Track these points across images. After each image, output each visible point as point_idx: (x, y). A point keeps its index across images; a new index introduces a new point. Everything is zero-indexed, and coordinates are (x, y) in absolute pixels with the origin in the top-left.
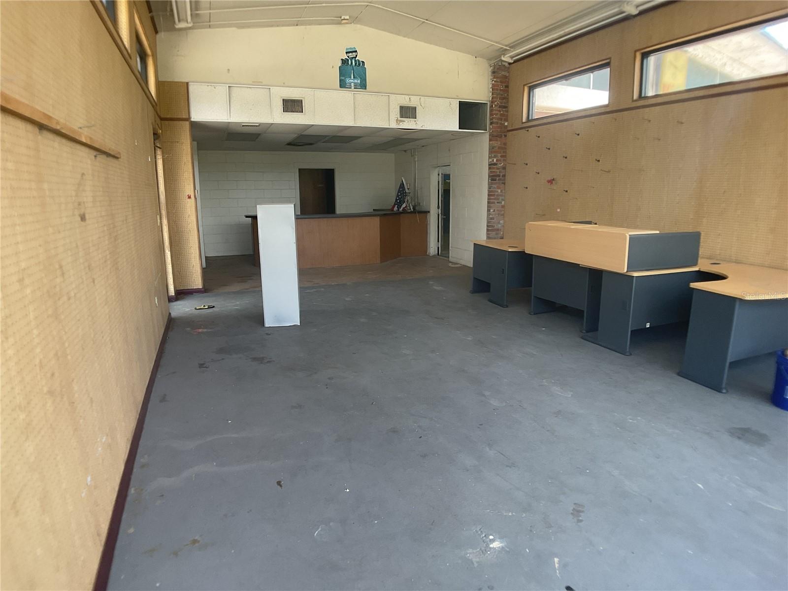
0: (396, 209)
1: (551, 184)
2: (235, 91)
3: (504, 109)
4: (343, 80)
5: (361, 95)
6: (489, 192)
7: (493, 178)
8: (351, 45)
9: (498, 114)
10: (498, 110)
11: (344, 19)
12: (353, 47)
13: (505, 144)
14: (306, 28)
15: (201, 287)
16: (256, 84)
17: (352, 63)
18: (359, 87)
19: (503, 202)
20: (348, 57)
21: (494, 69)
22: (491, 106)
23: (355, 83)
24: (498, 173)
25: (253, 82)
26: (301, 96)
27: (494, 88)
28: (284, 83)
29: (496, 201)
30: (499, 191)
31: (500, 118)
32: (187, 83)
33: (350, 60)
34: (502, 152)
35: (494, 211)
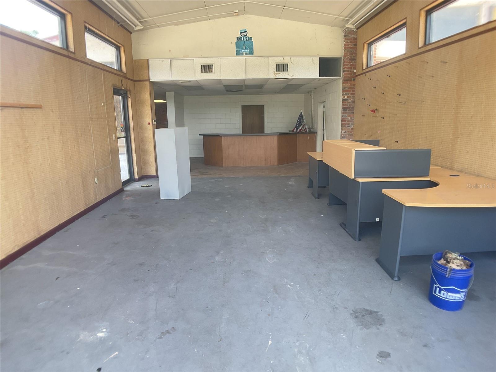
0: (295, 130)
1: (374, 113)
2: (174, 62)
3: (353, 61)
4: (238, 50)
5: (250, 59)
6: (342, 119)
7: (344, 109)
8: (243, 28)
9: (348, 64)
10: (348, 62)
11: (235, 13)
12: (244, 29)
13: (354, 85)
14: (215, 21)
15: (155, 175)
16: (186, 57)
17: (244, 39)
18: (249, 54)
19: (352, 126)
20: (241, 35)
21: (345, 33)
22: (344, 60)
23: (246, 52)
24: (349, 106)
25: (184, 56)
26: (212, 62)
27: (346, 47)
28: (202, 55)
29: (347, 125)
30: (349, 118)
31: (350, 67)
32: (148, 60)
33: (242, 38)
34: (352, 91)
35: (345, 132)
